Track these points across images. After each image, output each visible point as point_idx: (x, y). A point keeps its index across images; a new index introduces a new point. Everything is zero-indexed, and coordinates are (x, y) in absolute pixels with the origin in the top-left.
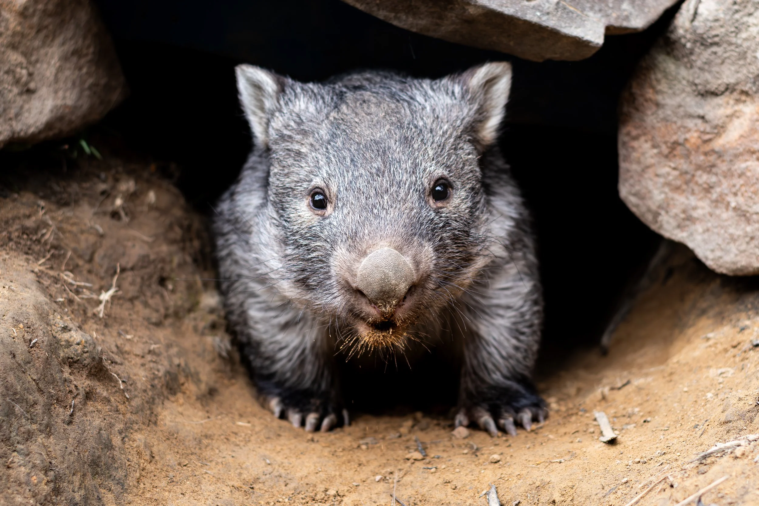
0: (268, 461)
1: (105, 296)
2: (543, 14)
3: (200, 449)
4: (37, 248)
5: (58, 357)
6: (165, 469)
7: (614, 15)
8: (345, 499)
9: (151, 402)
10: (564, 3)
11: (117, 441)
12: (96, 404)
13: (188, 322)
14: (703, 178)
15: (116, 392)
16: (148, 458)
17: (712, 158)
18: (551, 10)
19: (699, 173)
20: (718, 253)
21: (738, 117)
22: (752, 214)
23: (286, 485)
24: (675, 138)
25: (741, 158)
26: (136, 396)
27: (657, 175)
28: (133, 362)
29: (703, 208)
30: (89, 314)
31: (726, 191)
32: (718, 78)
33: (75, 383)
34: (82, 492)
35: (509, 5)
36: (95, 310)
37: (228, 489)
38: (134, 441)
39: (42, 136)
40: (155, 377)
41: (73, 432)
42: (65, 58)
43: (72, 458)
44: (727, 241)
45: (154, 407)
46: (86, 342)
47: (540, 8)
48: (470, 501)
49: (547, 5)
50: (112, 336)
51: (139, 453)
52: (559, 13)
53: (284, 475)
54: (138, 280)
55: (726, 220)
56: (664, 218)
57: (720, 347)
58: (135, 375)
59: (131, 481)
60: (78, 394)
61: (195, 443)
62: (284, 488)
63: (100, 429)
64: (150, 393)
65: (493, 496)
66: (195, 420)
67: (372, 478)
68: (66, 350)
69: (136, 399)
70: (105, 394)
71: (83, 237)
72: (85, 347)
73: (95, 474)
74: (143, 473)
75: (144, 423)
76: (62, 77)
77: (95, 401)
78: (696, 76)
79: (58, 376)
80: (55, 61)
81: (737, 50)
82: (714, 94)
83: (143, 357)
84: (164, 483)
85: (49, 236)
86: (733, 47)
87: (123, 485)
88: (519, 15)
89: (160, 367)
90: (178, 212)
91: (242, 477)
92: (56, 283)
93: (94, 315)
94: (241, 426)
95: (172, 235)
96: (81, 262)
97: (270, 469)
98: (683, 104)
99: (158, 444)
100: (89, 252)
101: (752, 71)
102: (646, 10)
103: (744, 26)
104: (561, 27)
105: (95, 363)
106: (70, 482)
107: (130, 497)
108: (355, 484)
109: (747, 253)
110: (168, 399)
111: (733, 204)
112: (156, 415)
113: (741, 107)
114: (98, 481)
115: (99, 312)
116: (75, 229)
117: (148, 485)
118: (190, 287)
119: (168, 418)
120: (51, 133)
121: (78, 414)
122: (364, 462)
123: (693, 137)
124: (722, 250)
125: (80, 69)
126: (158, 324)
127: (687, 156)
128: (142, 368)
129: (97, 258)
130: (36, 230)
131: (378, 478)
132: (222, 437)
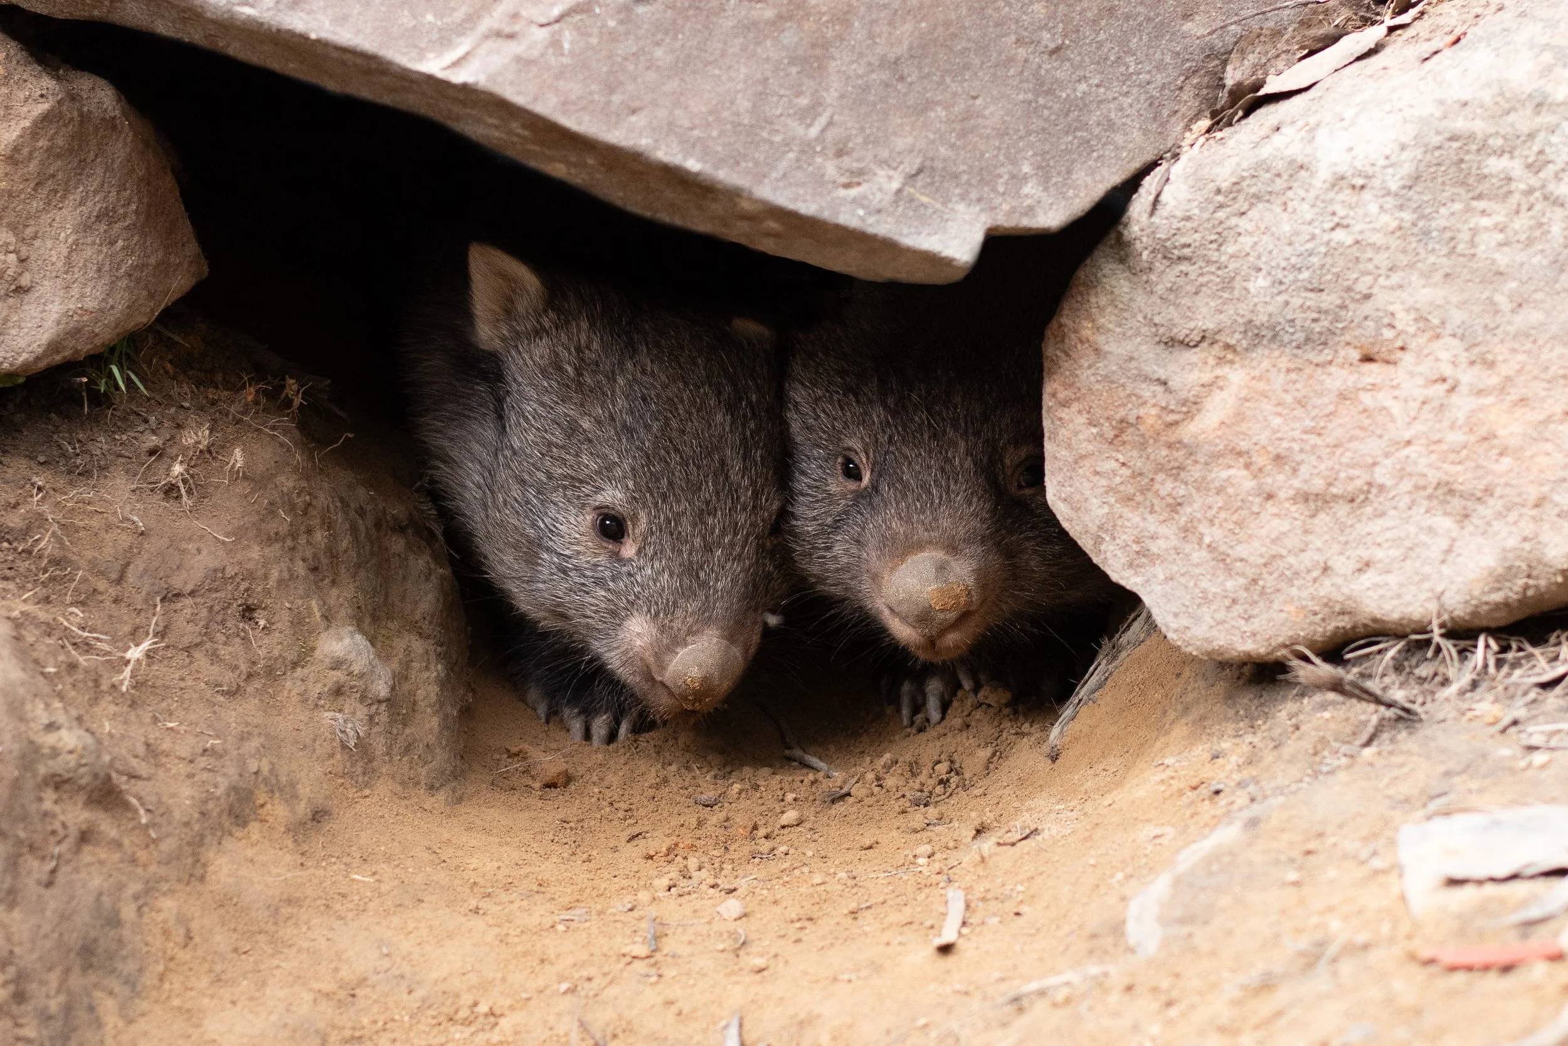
0: (385, 950)
1: (135, 653)
2: (870, 213)
3: (276, 923)
4: (23, 565)
5: (34, 776)
6: (209, 958)
7: (1006, 207)
8: (503, 1022)
9: (199, 842)
10: (912, 190)
11: (128, 912)
12: (98, 850)
13: (291, 686)
14: (1166, 486)
15: (134, 828)
16: (180, 939)
17: (1180, 454)
18: (885, 203)
19: (1160, 477)
20: (1185, 621)
21: (1221, 388)
22: (1236, 560)
23: (410, 992)
24: (1122, 413)
25: (1221, 460)
26: (168, 835)
27: (1097, 473)
28: (173, 771)
29: (1167, 538)
30: (105, 687)
31: (1199, 515)
32: (1191, 319)
33: (61, 817)
34: (62, 998)
35: (809, 197)
36: (116, 679)
37: (308, 997)
38: (159, 911)
39: (42, 365)
40: (209, 797)
41: (53, 900)
42: (85, 227)
43: (48, 944)
44: (1198, 601)
45: (202, 850)
46: (84, 748)
47: (866, 202)
48: (698, 1037)
49: (879, 196)
50: (142, 724)
51: (166, 933)
52: (900, 209)
53: (408, 975)
54: (204, 613)
55: (1197, 565)
56: (1108, 547)
57: (1176, 785)
58: (173, 796)
59: (149, 979)
60: (66, 836)
61: (267, 913)
62: (405, 997)
63: (100, 894)
64: (197, 827)
65: (733, 1031)
66: (275, 871)
67: (555, 986)
68: (51, 763)
69: (169, 840)
70: (113, 833)
71: (108, 537)
72: (82, 757)
73: (87, 967)
74: (172, 965)
75: (179, 880)
76: (78, 260)
77: (97, 844)
78: (1157, 310)
79: (33, 808)
80: (67, 234)
81: (1220, 273)
82: (1185, 344)
83: (191, 762)
84: (204, 982)
85: (46, 544)
86: (1213, 268)
87: (134, 985)
88: (826, 215)
89: (219, 779)
90: (287, 482)
91: (339, 976)
92: (49, 635)
93: (113, 686)
94: (358, 881)
95: (271, 527)
96: (102, 585)
97: (386, 963)
98: (1136, 355)
99: (202, 917)
100: (117, 566)
101: (1241, 312)
102: (1071, 193)
103: (1232, 232)
104: (901, 234)
105: (98, 782)
106: (42, 983)
107: (144, 1005)
108: (525, 995)
109: (1227, 626)
110: (231, 834)
111: (1207, 540)
112: (204, 865)
113: (1225, 370)
114: (92, 977)
115: (122, 682)
116: (95, 523)
117: (177, 986)
118: (298, 622)
119: (225, 870)
120: (58, 358)
121: (64, 869)
122: (552, 957)
123: (1150, 413)
124: (1190, 616)
125: (112, 243)
126: (233, 693)
127: (1143, 446)
128: (188, 782)
129: (131, 576)
130: (26, 532)
131: (564, 987)
132: (319, 902)
